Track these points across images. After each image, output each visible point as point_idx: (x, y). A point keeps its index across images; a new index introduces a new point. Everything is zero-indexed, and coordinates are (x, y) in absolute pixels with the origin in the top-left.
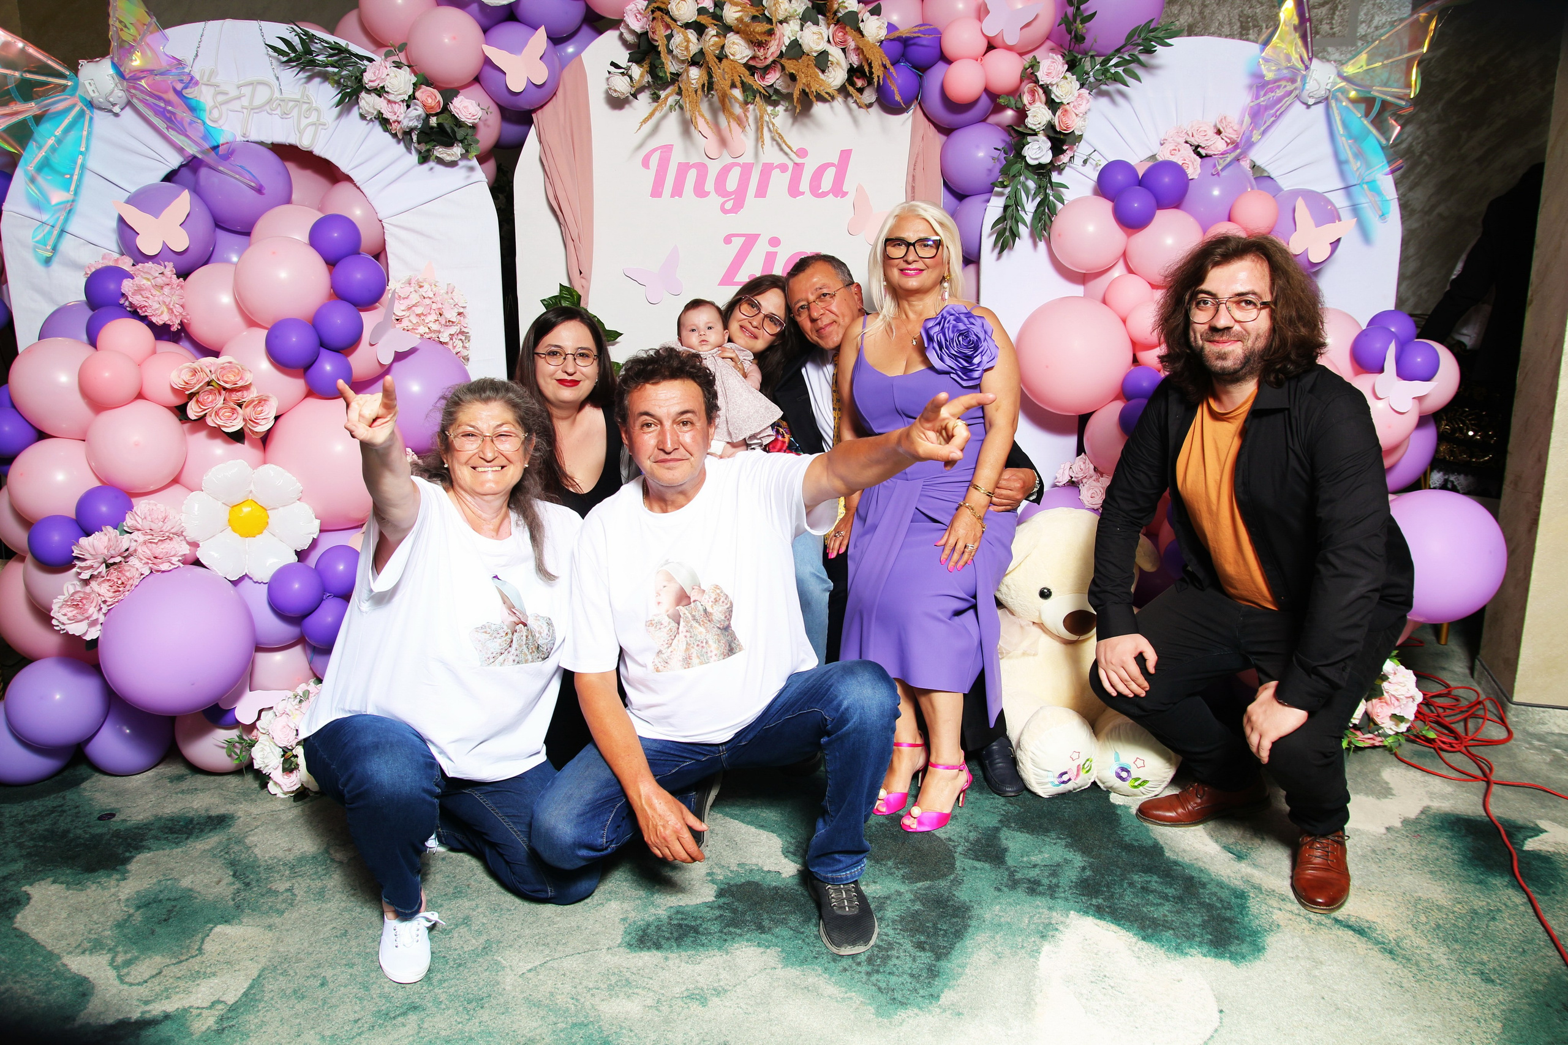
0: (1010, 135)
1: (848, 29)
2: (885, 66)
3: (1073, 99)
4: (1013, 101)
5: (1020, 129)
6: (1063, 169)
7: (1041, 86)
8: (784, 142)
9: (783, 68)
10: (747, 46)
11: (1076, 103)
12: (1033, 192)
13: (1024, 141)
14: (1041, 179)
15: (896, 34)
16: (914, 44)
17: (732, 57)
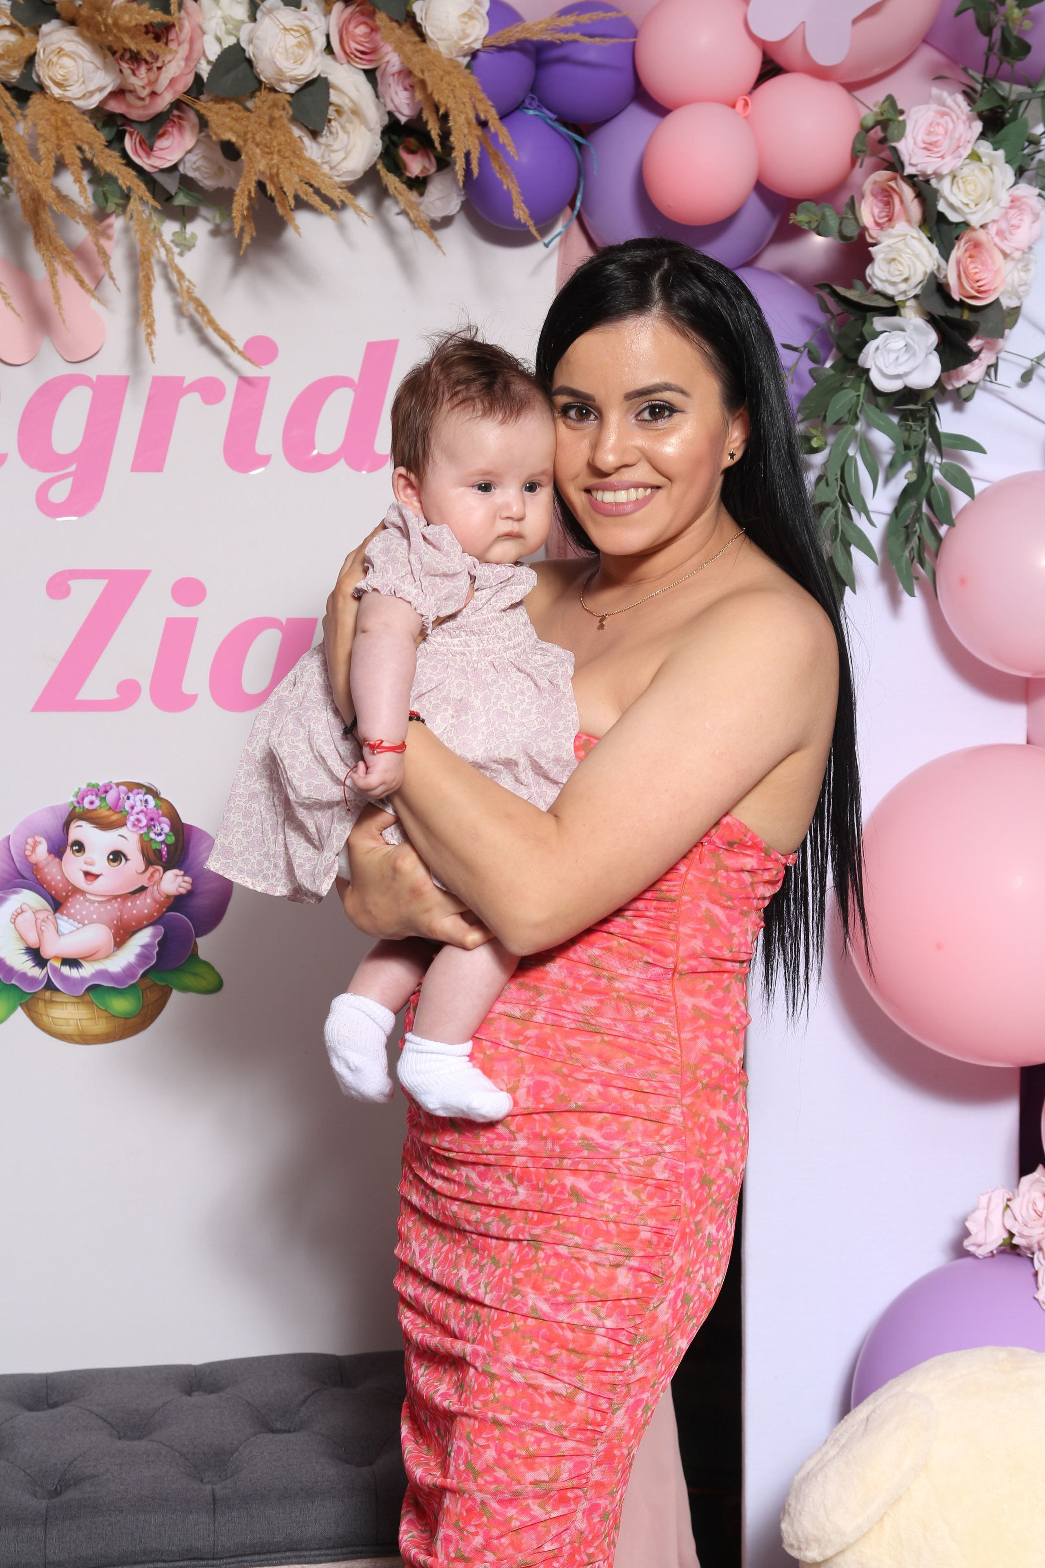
0: (825, 309)
1: (381, 18)
2: (483, 124)
3: (996, 213)
4: (833, 222)
5: (851, 295)
6: (967, 399)
7: (911, 179)
8: (211, 322)
9: (203, 123)
10: (98, 62)
11: (1003, 225)
12: (887, 459)
13: (866, 329)
14: (909, 429)
15: (514, 34)
16: (564, 60)
17: (56, 91)
